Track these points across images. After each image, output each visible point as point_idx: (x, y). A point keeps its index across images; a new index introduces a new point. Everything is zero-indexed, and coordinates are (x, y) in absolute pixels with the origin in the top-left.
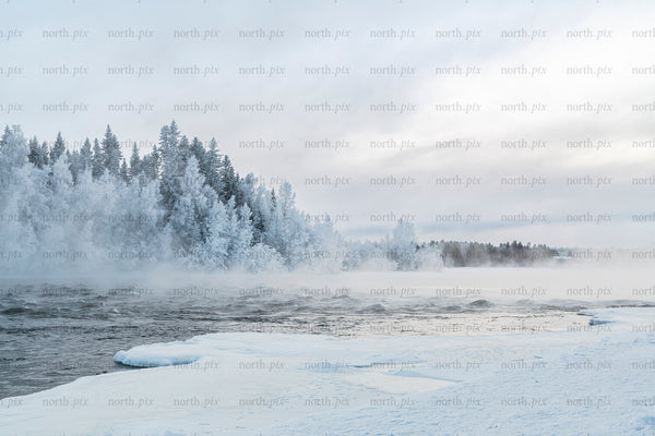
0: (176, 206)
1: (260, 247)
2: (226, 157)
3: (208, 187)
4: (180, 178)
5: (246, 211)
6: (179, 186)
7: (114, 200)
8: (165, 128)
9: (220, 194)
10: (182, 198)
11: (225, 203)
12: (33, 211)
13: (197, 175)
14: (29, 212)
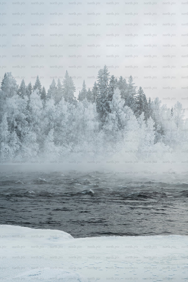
0: (107, 119)
1: (158, 144)
2: (141, 88)
3: (127, 107)
4: (110, 102)
5: (151, 122)
6: (109, 107)
7: (67, 116)
8: (100, 71)
9: (135, 112)
10: (110, 114)
11: (137, 117)
12: (18, 124)
13: (120, 99)
14: (15, 124)
